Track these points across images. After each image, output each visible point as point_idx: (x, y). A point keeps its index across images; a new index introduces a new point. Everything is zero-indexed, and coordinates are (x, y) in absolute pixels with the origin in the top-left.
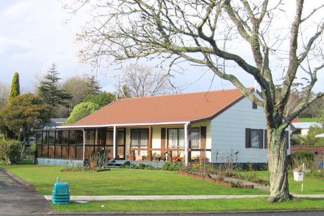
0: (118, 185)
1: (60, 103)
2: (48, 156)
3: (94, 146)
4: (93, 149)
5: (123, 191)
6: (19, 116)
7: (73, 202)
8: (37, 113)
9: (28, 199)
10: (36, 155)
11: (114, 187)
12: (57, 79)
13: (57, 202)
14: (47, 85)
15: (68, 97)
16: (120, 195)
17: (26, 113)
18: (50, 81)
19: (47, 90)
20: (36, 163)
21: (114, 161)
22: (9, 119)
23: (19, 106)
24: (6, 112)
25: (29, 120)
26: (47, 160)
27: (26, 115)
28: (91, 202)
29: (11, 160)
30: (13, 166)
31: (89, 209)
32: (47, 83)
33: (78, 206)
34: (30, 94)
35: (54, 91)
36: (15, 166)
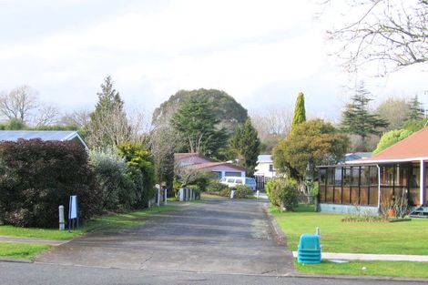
0: (406, 240)
1: (372, 132)
2: (334, 201)
3: (394, 187)
4: (392, 191)
5: (407, 249)
6: (304, 149)
7: (325, 262)
8: (327, 144)
9: (269, 254)
10: (319, 198)
11: (397, 243)
12: (367, 100)
13: (303, 260)
14: (355, 109)
15: (383, 124)
16: (400, 253)
17: (312, 146)
18: (358, 103)
19: (354, 115)
20: (318, 210)
21: (421, 209)
22: (292, 153)
23: (304, 136)
24: (288, 144)
25: (316, 153)
26: (332, 206)
27: (313, 147)
28: (350, 262)
29: (285, 206)
30: (287, 214)
31: (343, 271)
32: (354, 107)
33: (331, 266)
34: (319, 120)
35: (364, 117)
36: (291, 213)
